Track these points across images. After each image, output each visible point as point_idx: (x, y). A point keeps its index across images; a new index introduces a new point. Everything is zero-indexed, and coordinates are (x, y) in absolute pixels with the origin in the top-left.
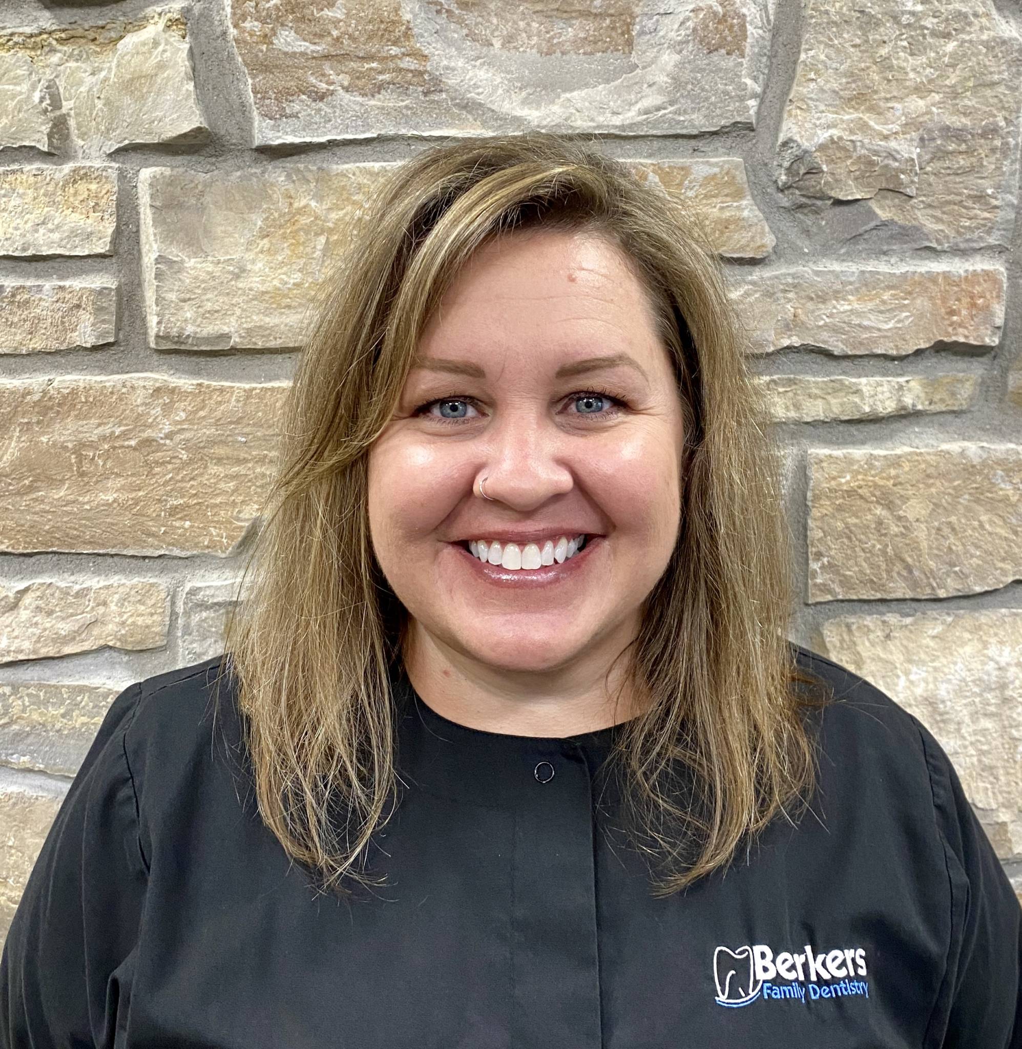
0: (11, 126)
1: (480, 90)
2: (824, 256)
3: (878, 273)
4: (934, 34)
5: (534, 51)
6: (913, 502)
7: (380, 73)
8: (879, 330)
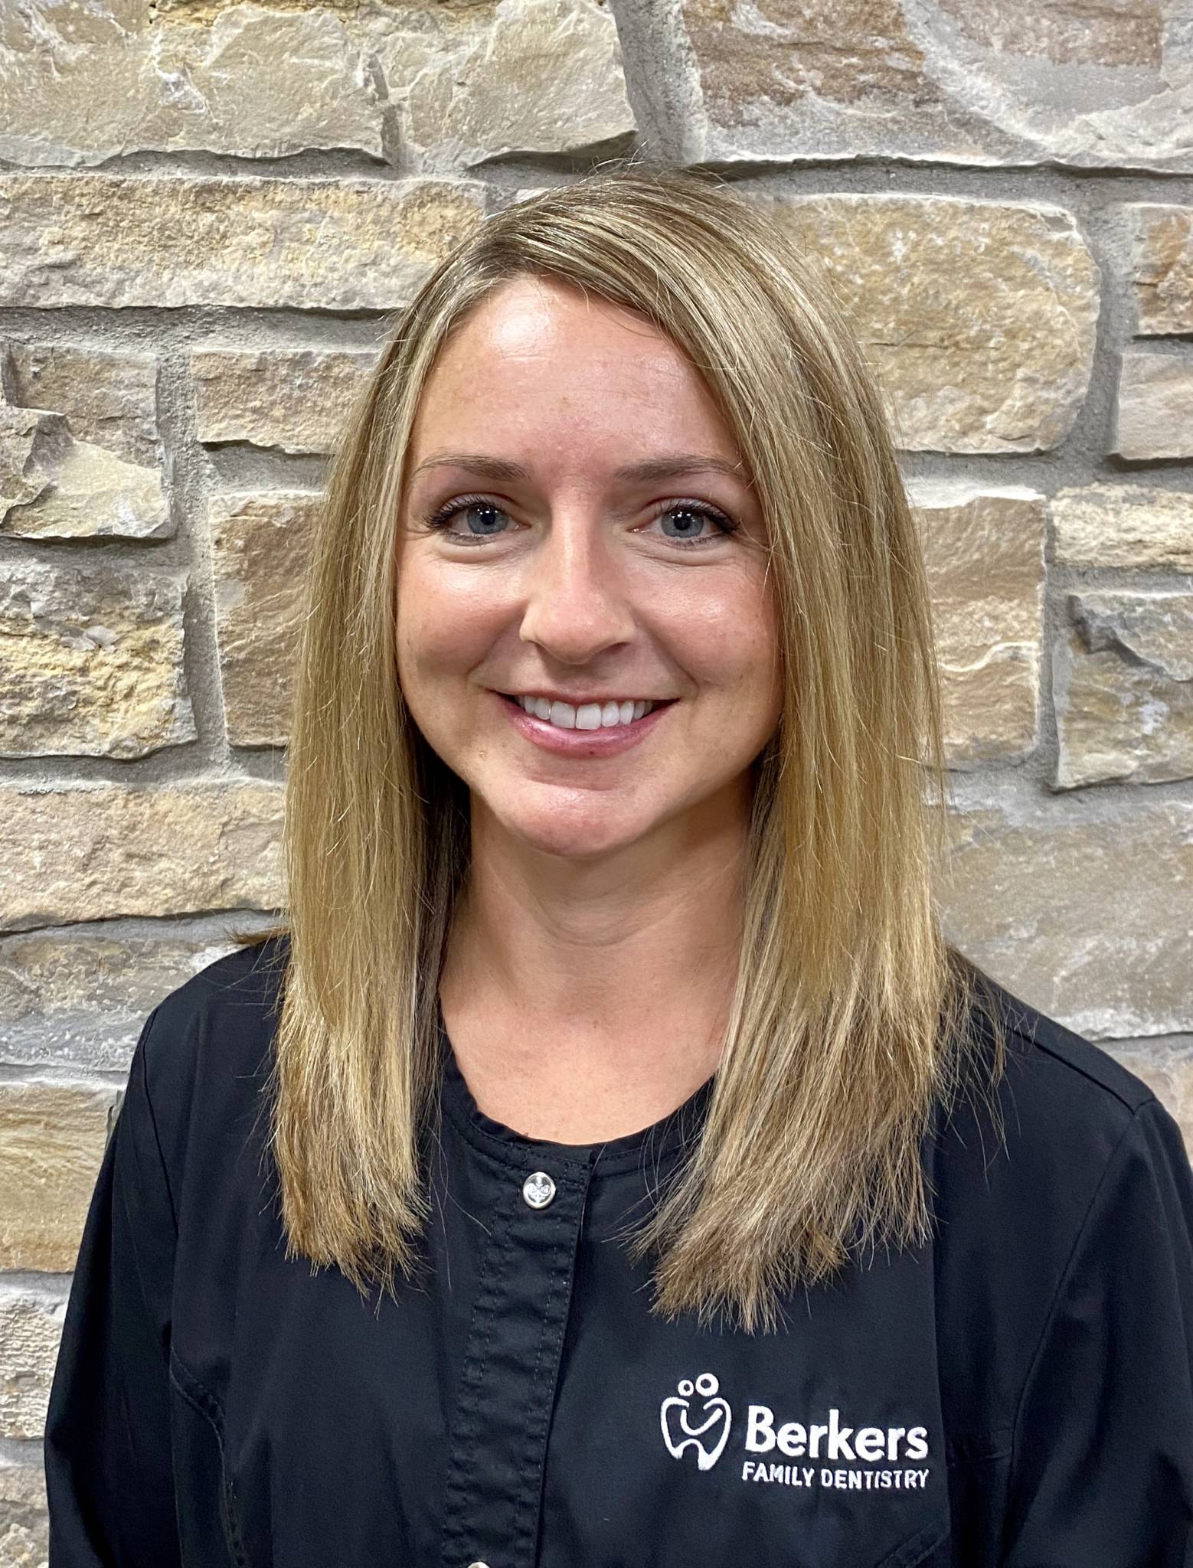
0: (319, 119)
1: (984, 103)
5: (1045, 56)
7: (862, 71)
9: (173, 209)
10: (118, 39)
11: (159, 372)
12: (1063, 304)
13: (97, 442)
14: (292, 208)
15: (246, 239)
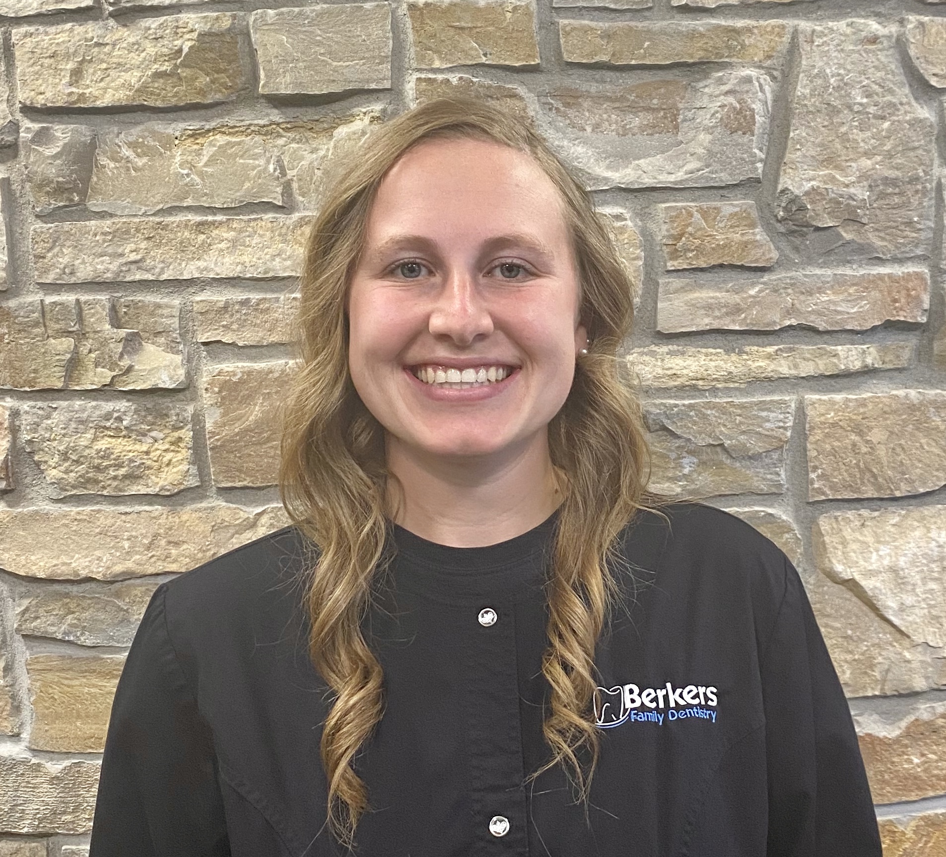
0: (253, 189)
1: (580, 160)
2: (809, 264)
3: (846, 275)
4: (876, 117)
5: (614, 133)
6: (875, 430)
8: (848, 313)
9: (186, 234)
10: (161, 154)
11: (181, 311)
13: (153, 343)
14: (241, 231)
15: (220, 246)
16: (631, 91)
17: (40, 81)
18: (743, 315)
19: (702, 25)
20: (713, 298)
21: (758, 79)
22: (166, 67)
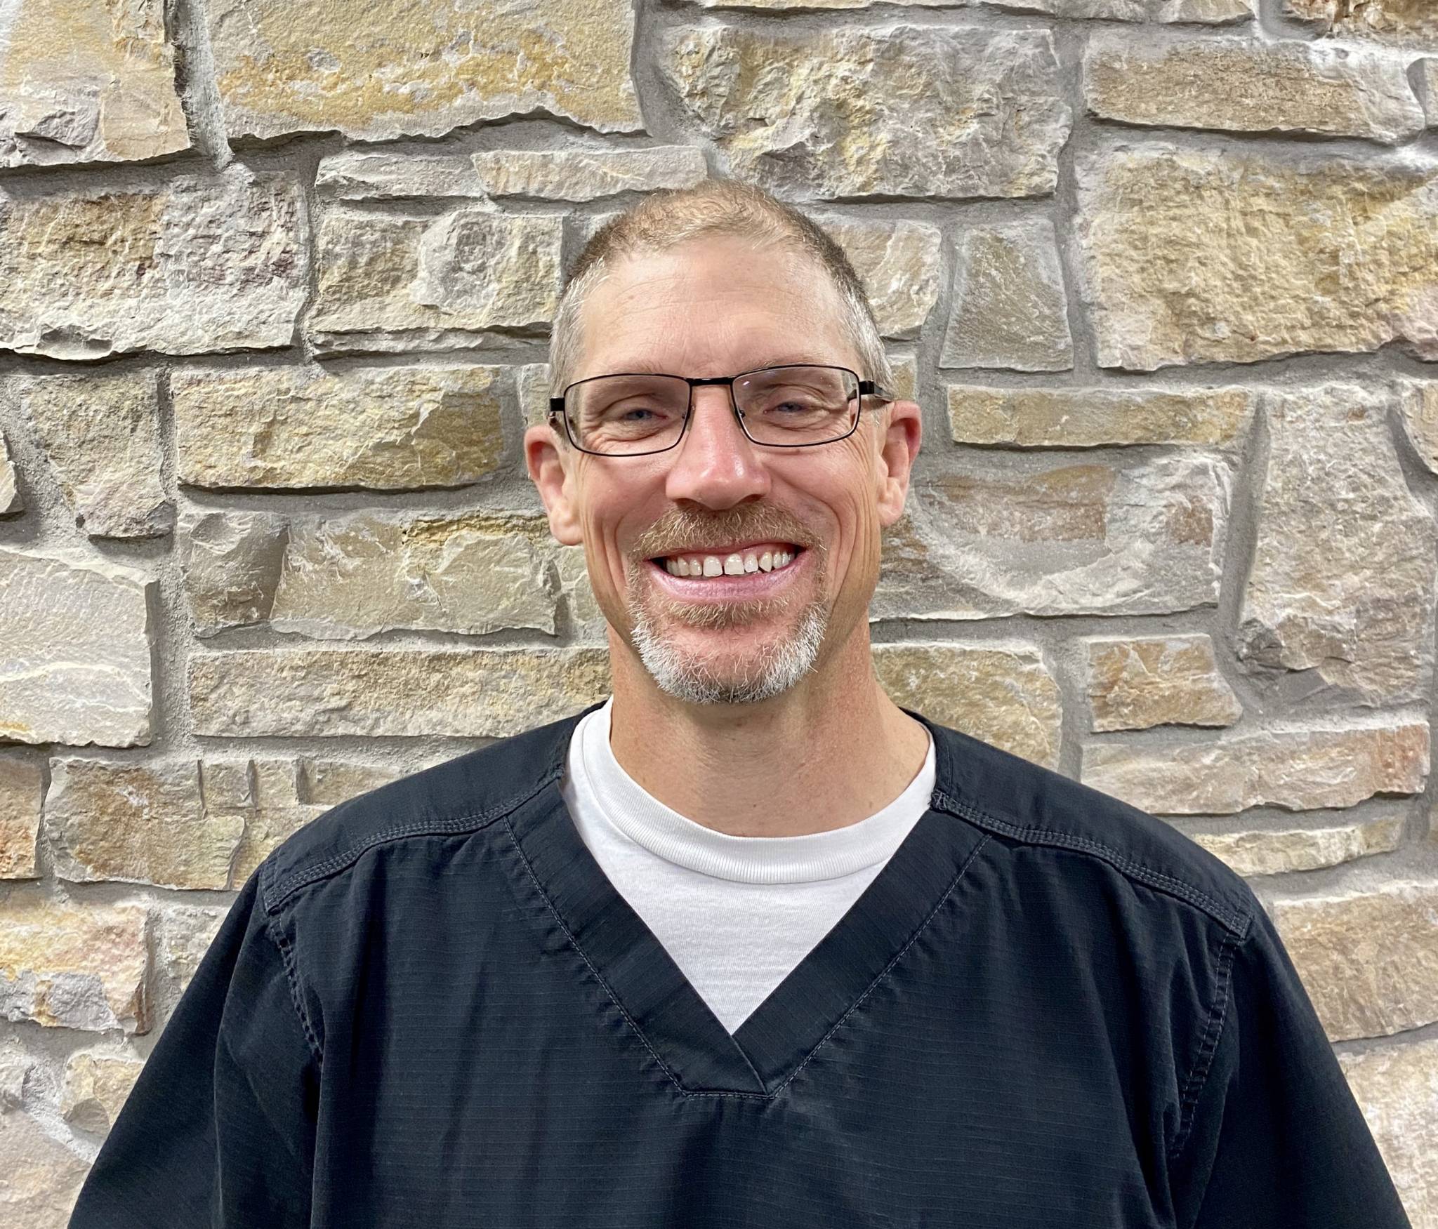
0: (513, 608)
1: (972, 575)
2: (1278, 718)
3: (1325, 732)
4: (1364, 517)
5: (1017, 537)
6: (1363, 945)
8: (1330, 785)
9: (413, 671)
10: (381, 554)
12: (1035, 716)
14: (493, 669)
15: (463, 690)
16: (1041, 481)
17: (210, 450)
18: (1195, 794)
19: (1139, 395)
20: (1154, 770)
21: (1214, 467)
22: (396, 436)
